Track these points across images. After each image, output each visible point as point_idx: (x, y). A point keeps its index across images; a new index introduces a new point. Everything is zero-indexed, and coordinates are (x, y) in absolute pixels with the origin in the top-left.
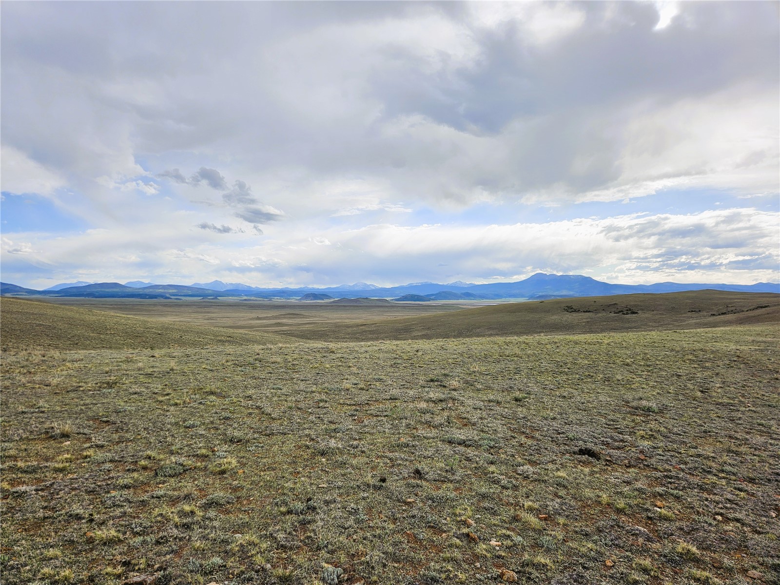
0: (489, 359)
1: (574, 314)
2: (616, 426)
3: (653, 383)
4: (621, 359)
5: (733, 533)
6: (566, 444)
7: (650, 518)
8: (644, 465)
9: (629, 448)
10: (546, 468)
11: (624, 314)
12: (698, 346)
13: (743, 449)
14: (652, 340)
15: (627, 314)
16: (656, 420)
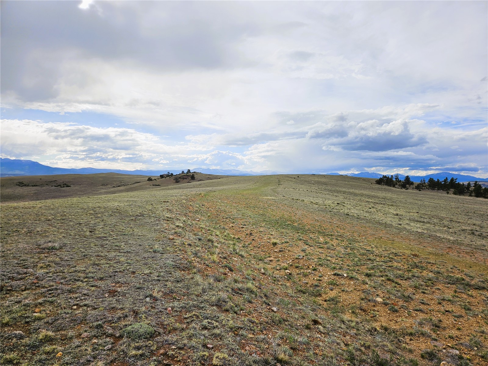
1: (25, 188)
3: (62, 230)
4: (45, 217)
5: (79, 314)
7: (27, 322)
8: (36, 286)
9: (29, 277)
11: (62, 187)
12: (98, 205)
13: (102, 262)
14: (72, 203)
15: (64, 187)
16: (55, 254)
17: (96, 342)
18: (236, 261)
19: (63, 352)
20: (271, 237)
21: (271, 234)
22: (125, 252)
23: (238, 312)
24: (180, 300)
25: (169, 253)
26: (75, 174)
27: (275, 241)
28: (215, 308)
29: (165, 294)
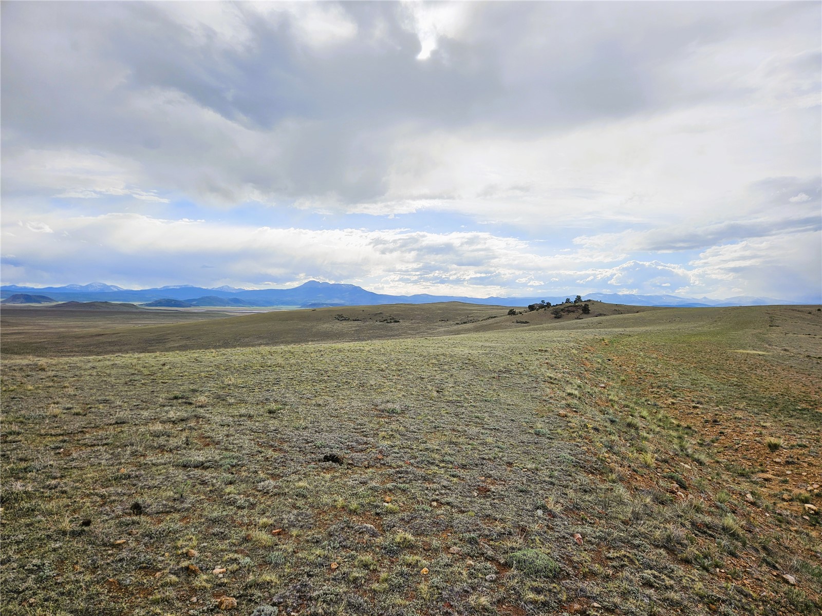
0: (248, 371)
1: (345, 323)
2: (362, 430)
3: (401, 386)
4: (377, 365)
5: (443, 516)
6: (312, 453)
7: (377, 514)
8: (381, 464)
9: (371, 449)
10: (289, 479)
11: (388, 323)
12: (441, 351)
13: (461, 440)
14: (406, 347)
15: (390, 322)
16: (397, 420)
17: (472, 565)
18: (689, 471)
19: (429, 569)
20: (764, 432)
21: (763, 426)
22: (491, 430)
23: (712, 570)
24: (594, 523)
25: (562, 440)
26: (405, 304)
27: (773, 440)
28: (662, 551)
29: (566, 509)
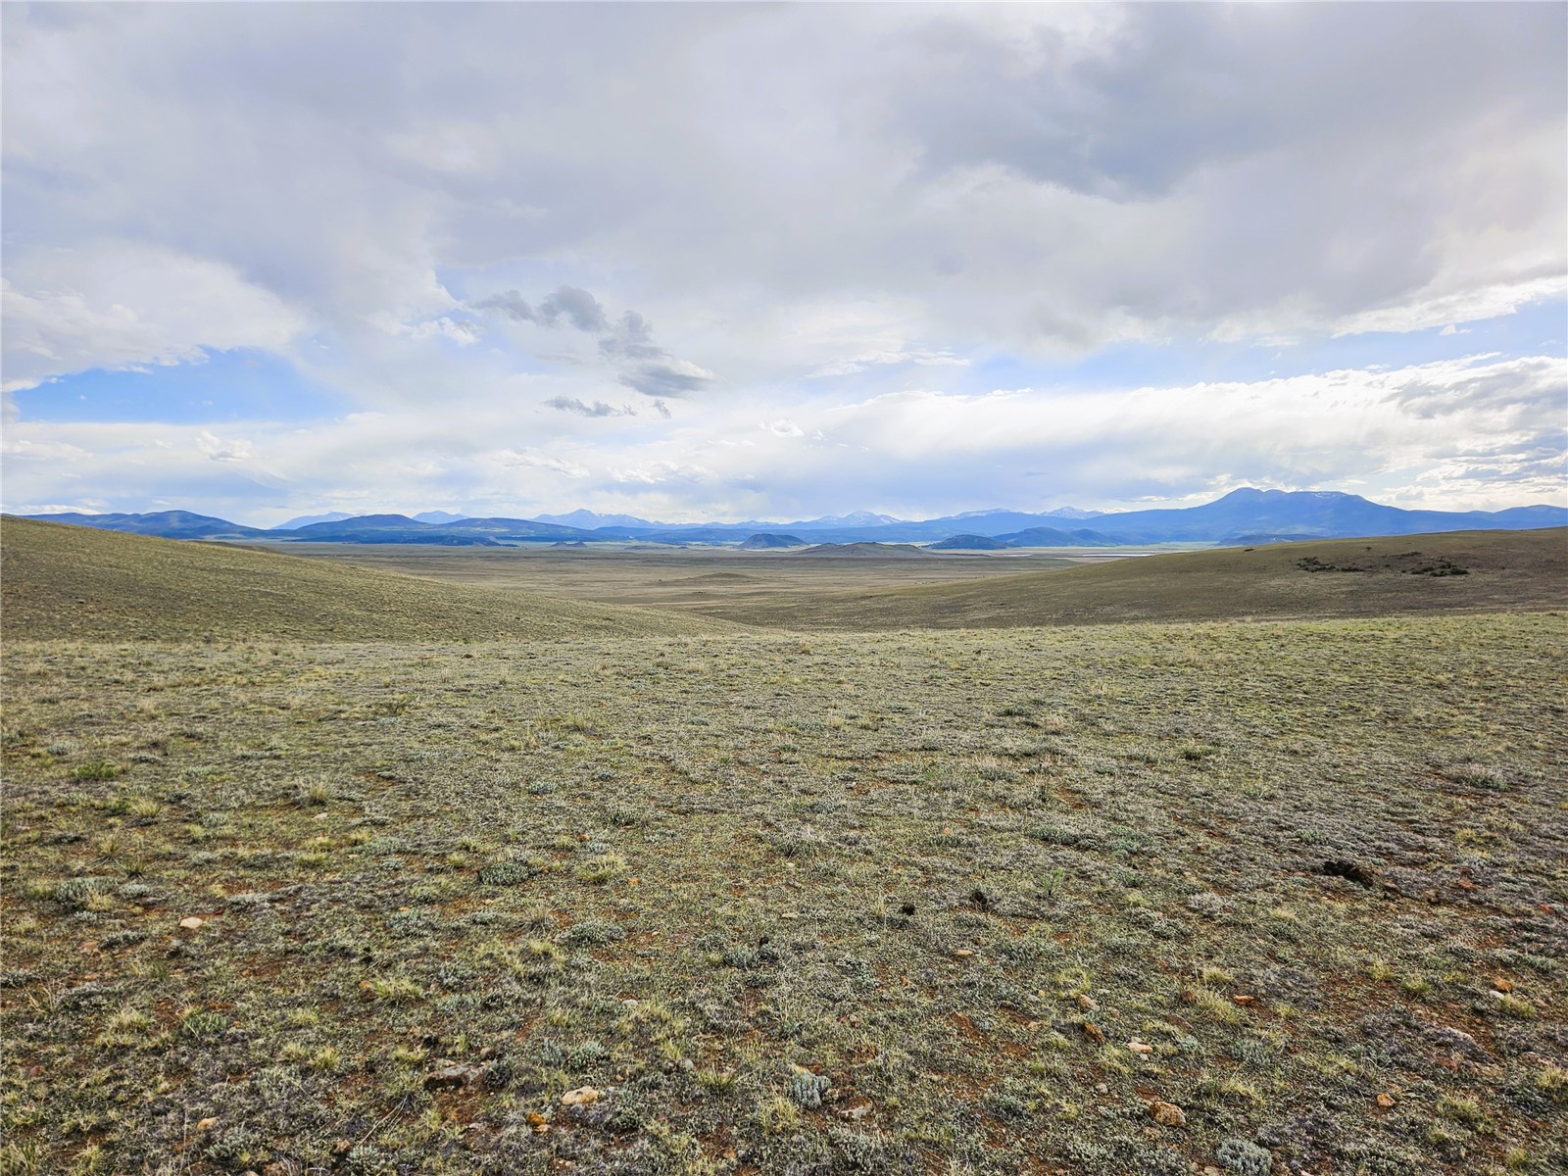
0: (1130, 671)
1: (1322, 576)
2: (1409, 818)
3: (1499, 727)
4: (1424, 674)
6: (1295, 852)
7: (1479, 1012)
8: (1471, 901)
9: (1438, 864)
10: (1252, 898)
11: (1436, 575)
14: (1498, 633)
15: (1442, 575)
16: (1501, 806)
26: (1483, 532)
